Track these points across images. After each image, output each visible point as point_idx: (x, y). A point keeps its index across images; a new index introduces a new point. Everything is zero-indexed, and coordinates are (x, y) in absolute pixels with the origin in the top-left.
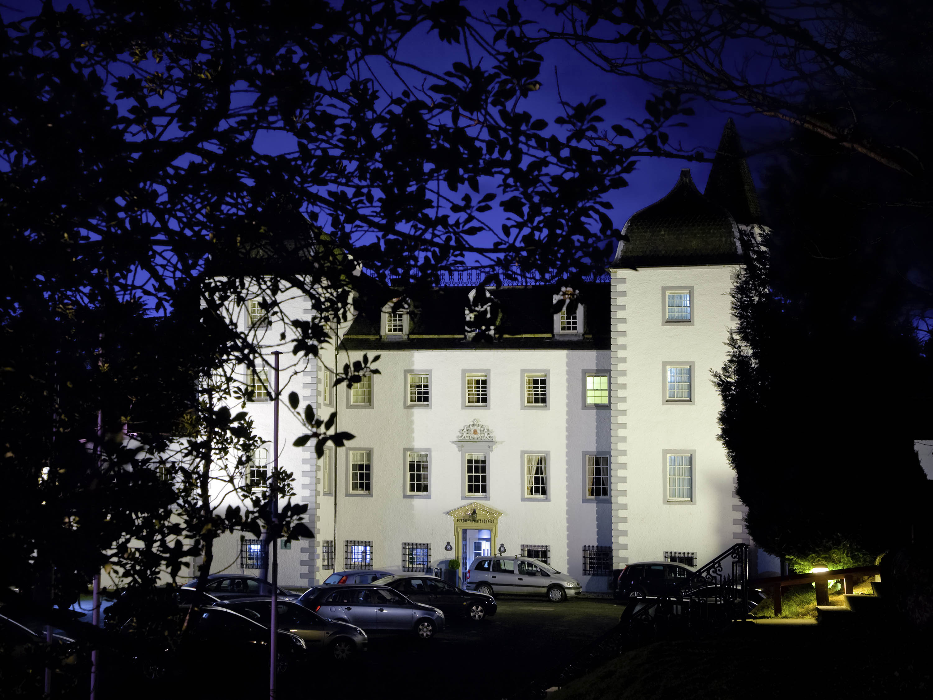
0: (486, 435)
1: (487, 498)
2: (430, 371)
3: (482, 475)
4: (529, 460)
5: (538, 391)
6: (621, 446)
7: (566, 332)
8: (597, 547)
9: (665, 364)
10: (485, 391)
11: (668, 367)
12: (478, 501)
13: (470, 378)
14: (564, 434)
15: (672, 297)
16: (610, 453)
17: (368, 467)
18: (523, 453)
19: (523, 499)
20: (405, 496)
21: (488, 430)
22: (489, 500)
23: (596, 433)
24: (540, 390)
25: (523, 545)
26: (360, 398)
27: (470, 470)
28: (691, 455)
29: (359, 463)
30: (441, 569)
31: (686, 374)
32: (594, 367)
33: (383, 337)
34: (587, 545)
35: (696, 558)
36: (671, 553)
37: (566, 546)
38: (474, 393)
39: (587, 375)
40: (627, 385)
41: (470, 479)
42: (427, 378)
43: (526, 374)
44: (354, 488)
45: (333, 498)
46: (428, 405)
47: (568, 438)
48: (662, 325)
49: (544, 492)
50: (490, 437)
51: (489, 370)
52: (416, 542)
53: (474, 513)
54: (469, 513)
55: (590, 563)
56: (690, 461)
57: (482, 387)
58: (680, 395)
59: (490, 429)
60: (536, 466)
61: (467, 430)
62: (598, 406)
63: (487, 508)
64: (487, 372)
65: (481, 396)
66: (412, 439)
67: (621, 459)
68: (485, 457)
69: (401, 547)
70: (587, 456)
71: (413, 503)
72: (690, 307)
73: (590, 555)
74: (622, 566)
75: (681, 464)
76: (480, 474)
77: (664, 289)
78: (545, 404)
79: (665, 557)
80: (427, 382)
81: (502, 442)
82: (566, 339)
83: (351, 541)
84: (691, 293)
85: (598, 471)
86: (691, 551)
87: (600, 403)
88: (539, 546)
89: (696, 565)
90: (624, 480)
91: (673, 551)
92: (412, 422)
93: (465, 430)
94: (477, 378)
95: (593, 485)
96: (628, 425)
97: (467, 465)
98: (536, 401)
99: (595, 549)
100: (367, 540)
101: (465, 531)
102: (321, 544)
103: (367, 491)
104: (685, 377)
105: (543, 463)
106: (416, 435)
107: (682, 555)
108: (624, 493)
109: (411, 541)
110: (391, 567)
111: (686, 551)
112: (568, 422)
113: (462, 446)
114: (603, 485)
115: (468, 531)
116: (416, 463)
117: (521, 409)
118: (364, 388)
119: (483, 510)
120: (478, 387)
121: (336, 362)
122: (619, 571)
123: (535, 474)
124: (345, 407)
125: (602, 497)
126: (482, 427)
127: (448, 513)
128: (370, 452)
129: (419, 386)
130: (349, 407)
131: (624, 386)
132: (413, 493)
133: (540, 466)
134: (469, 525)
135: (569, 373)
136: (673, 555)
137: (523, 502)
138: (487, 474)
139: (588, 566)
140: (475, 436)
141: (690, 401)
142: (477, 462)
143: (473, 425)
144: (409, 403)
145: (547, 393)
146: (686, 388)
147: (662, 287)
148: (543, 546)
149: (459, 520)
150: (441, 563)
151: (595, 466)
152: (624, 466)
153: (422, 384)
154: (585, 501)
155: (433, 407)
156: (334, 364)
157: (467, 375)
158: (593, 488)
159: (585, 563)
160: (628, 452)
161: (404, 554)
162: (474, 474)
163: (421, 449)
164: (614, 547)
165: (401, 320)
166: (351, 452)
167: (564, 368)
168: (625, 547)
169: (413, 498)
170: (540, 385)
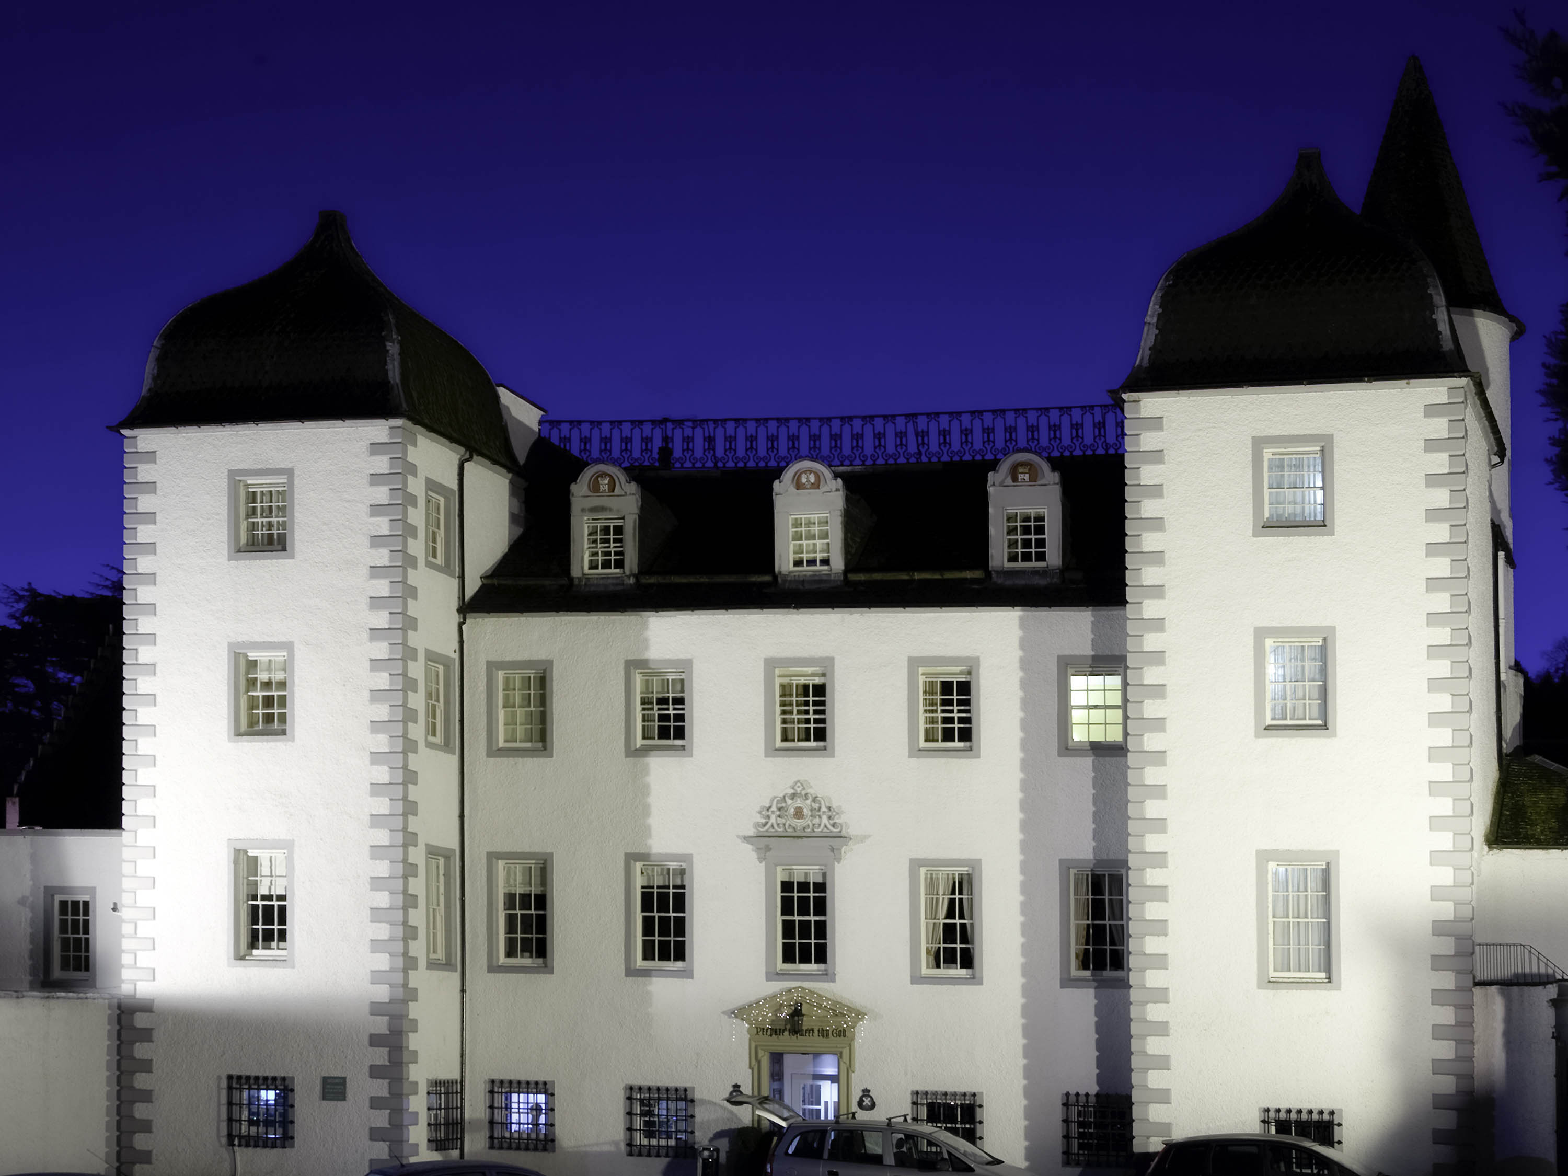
0: (825, 819)
1: (828, 976)
2: (689, 663)
3: (817, 918)
4: (932, 883)
5: (952, 711)
6: (1152, 843)
7: (1020, 565)
8: (1097, 1095)
9: (1261, 634)
10: (823, 712)
11: (1269, 643)
12: (806, 985)
13: (786, 680)
14: (1016, 816)
15: (1280, 466)
16: (1125, 864)
17: (542, 901)
18: (915, 864)
19: (917, 979)
20: (631, 972)
21: (829, 809)
22: (834, 981)
23: (1095, 813)
24: (956, 708)
25: (917, 1093)
26: (520, 731)
27: (787, 907)
28: (1328, 864)
29: (519, 890)
30: (717, 1150)
31: (1314, 659)
32: (1087, 650)
33: (576, 582)
34: (1073, 1092)
35: (1339, 1125)
36: (1278, 1111)
37: (1021, 1092)
38: (795, 716)
39: (1070, 671)
40: (1168, 688)
41: (788, 929)
42: (682, 681)
43: (921, 670)
44: (510, 953)
45: (457, 976)
46: (683, 747)
47: (1025, 826)
48: (1255, 535)
49: (968, 961)
50: (834, 825)
51: (831, 660)
52: (659, 1084)
53: (797, 1013)
54: (785, 1013)
55: (1081, 1136)
56: (1326, 879)
57: (815, 703)
58: (1299, 713)
59: (835, 805)
60: (947, 897)
61: (779, 809)
62: (1098, 749)
63: (828, 999)
64: (827, 665)
65: (812, 726)
66: (646, 831)
67: (1153, 877)
68: (824, 875)
69: (621, 1095)
70: (1073, 872)
71: (650, 988)
72: (1322, 488)
73: (1079, 1115)
74: (1156, 1145)
75: (1302, 888)
76: (812, 918)
77: (1259, 443)
78: (968, 744)
79: (1264, 1121)
80: (682, 691)
81: (863, 838)
82: (1021, 582)
83: (502, 1082)
84: (1326, 450)
85: (1097, 909)
86: (1326, 1106)
87: (1102, 739)
88: (954, 1094)
89: (1340, 1142)
90: (1160, 928)
91: (1284, 1106)
92: (644, 790)
93: (774, 808)
94: (803, 681)
95: (1087, 943)
96: (1169, 788)
97: (779, 895)
98: (948, 736)
99: (1092, 1100)
100: (541, 1078)
101: (777, 1059)
102: (423, 1088)
103: (540, 960)
104: (1311, 667)
105: (965, 891)
106: (654, 821)
107: (1304, 1116)
108: (1160, 961)
109: (645, 1083)
110: (597, 1144)
111: (1316, 1106)
112: (1025, 786)
113: (768, 848)
114: (1113, 943)
115: (785, 1056)
116: (656, 890)
117: (910, 756)
118: (530, 706)
119: (820, 1007)
120: (807, 703)
121: (461, 642)
122: (1149, 1157)
123: (946, 918)
124: (484, 754)
125: (1108, 973)
126: (815, 800)
127: (733, 1013)
128: (545, 863)
129: (663, 701)
130: (494, 752)
131: (1159, 691)
132: (649, 964)
133: (957, 896)
134: (786, 1042)
135: (1025, 664)
136: (1283, 1116)
137: (916, 987)
138: (828, 919)
139: (1075, 1143)
140: (799, 823)
141: (1325, 727)
142: (803, 886)
143: (793, 796)
144: (639, 742)
145: (973, 715)
146: (1315, 694)
147: (1253, 438)
148: (965, 1094)
149: (761, 1030)
150: (719, 1135)
151: (1090, 897)
152: (1160, 893)
153: (671, 695)
154: (1067, 982)
155: (695, 752)
156: (456, 646)
157: (777, 672)
158: (1087, 951)
159: (1067, 1137)
160: (1170, 859)
161: (630, 1114)
162: (797, 918)
163: (666, 854)
164: (1136, 1096)
165: (620, 541)
166: (501, 863)
167: (1014, 654)
168: (1164, 1097)
169: (650, 976)
170: (955, 697)
